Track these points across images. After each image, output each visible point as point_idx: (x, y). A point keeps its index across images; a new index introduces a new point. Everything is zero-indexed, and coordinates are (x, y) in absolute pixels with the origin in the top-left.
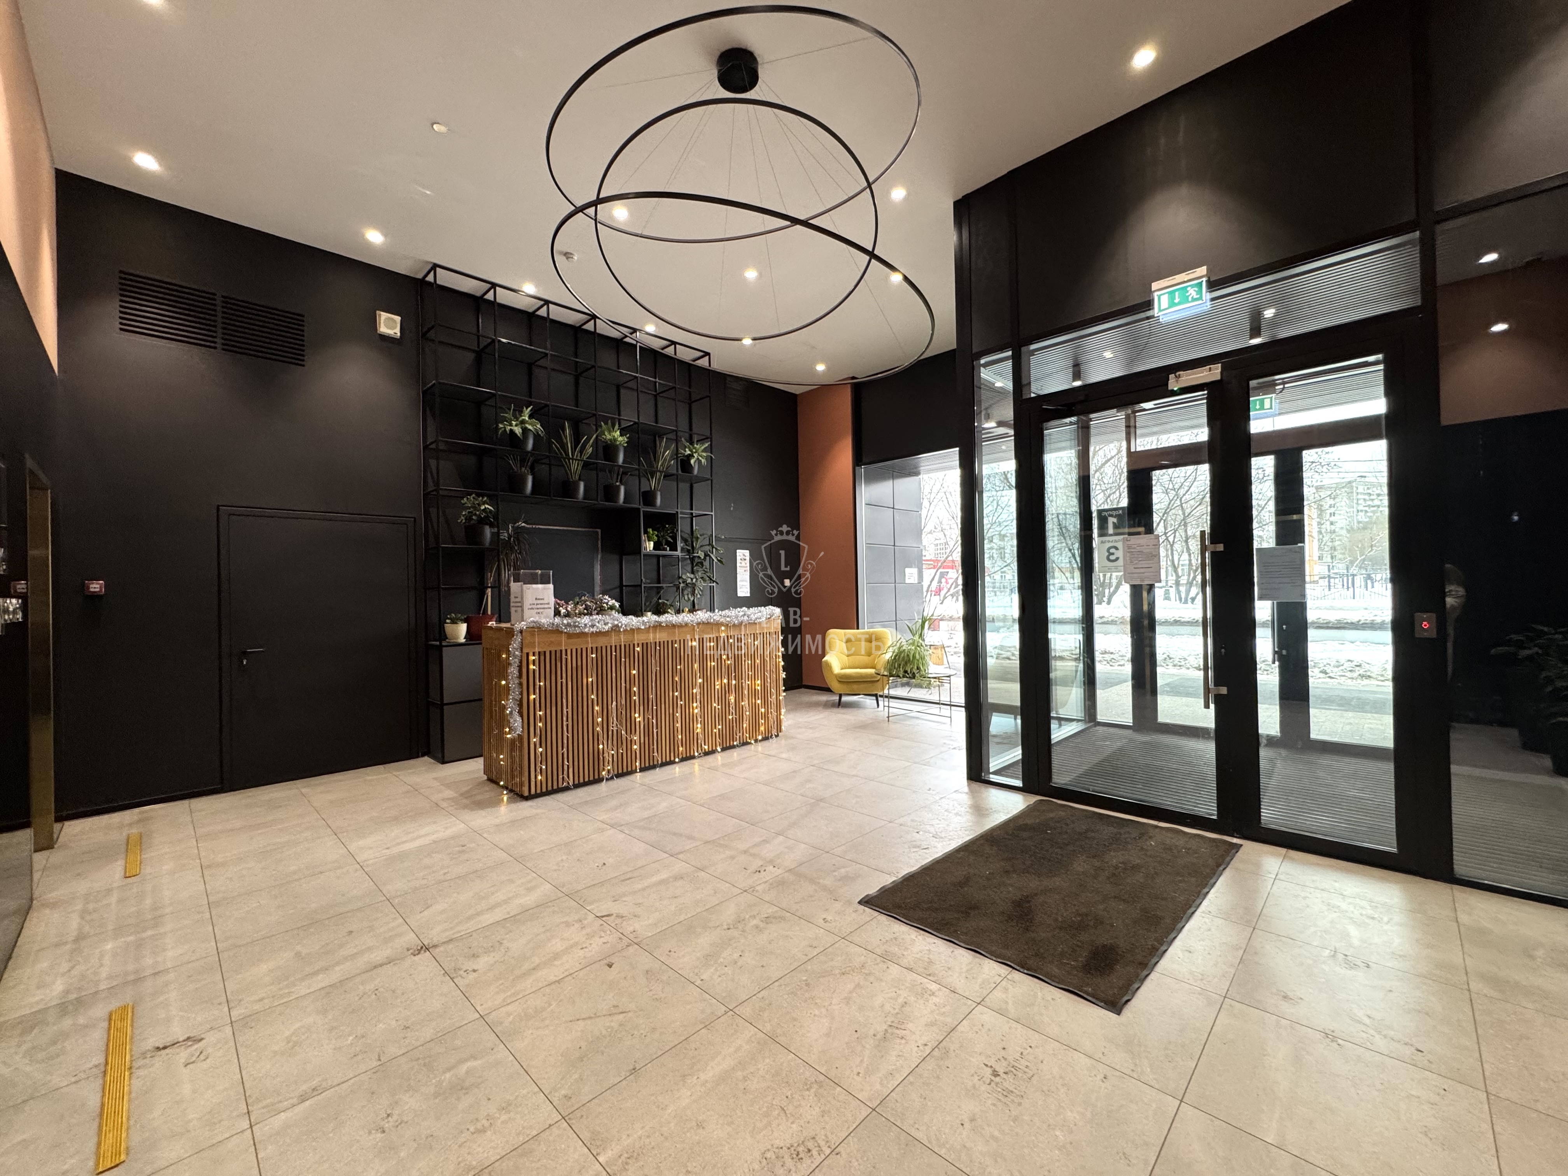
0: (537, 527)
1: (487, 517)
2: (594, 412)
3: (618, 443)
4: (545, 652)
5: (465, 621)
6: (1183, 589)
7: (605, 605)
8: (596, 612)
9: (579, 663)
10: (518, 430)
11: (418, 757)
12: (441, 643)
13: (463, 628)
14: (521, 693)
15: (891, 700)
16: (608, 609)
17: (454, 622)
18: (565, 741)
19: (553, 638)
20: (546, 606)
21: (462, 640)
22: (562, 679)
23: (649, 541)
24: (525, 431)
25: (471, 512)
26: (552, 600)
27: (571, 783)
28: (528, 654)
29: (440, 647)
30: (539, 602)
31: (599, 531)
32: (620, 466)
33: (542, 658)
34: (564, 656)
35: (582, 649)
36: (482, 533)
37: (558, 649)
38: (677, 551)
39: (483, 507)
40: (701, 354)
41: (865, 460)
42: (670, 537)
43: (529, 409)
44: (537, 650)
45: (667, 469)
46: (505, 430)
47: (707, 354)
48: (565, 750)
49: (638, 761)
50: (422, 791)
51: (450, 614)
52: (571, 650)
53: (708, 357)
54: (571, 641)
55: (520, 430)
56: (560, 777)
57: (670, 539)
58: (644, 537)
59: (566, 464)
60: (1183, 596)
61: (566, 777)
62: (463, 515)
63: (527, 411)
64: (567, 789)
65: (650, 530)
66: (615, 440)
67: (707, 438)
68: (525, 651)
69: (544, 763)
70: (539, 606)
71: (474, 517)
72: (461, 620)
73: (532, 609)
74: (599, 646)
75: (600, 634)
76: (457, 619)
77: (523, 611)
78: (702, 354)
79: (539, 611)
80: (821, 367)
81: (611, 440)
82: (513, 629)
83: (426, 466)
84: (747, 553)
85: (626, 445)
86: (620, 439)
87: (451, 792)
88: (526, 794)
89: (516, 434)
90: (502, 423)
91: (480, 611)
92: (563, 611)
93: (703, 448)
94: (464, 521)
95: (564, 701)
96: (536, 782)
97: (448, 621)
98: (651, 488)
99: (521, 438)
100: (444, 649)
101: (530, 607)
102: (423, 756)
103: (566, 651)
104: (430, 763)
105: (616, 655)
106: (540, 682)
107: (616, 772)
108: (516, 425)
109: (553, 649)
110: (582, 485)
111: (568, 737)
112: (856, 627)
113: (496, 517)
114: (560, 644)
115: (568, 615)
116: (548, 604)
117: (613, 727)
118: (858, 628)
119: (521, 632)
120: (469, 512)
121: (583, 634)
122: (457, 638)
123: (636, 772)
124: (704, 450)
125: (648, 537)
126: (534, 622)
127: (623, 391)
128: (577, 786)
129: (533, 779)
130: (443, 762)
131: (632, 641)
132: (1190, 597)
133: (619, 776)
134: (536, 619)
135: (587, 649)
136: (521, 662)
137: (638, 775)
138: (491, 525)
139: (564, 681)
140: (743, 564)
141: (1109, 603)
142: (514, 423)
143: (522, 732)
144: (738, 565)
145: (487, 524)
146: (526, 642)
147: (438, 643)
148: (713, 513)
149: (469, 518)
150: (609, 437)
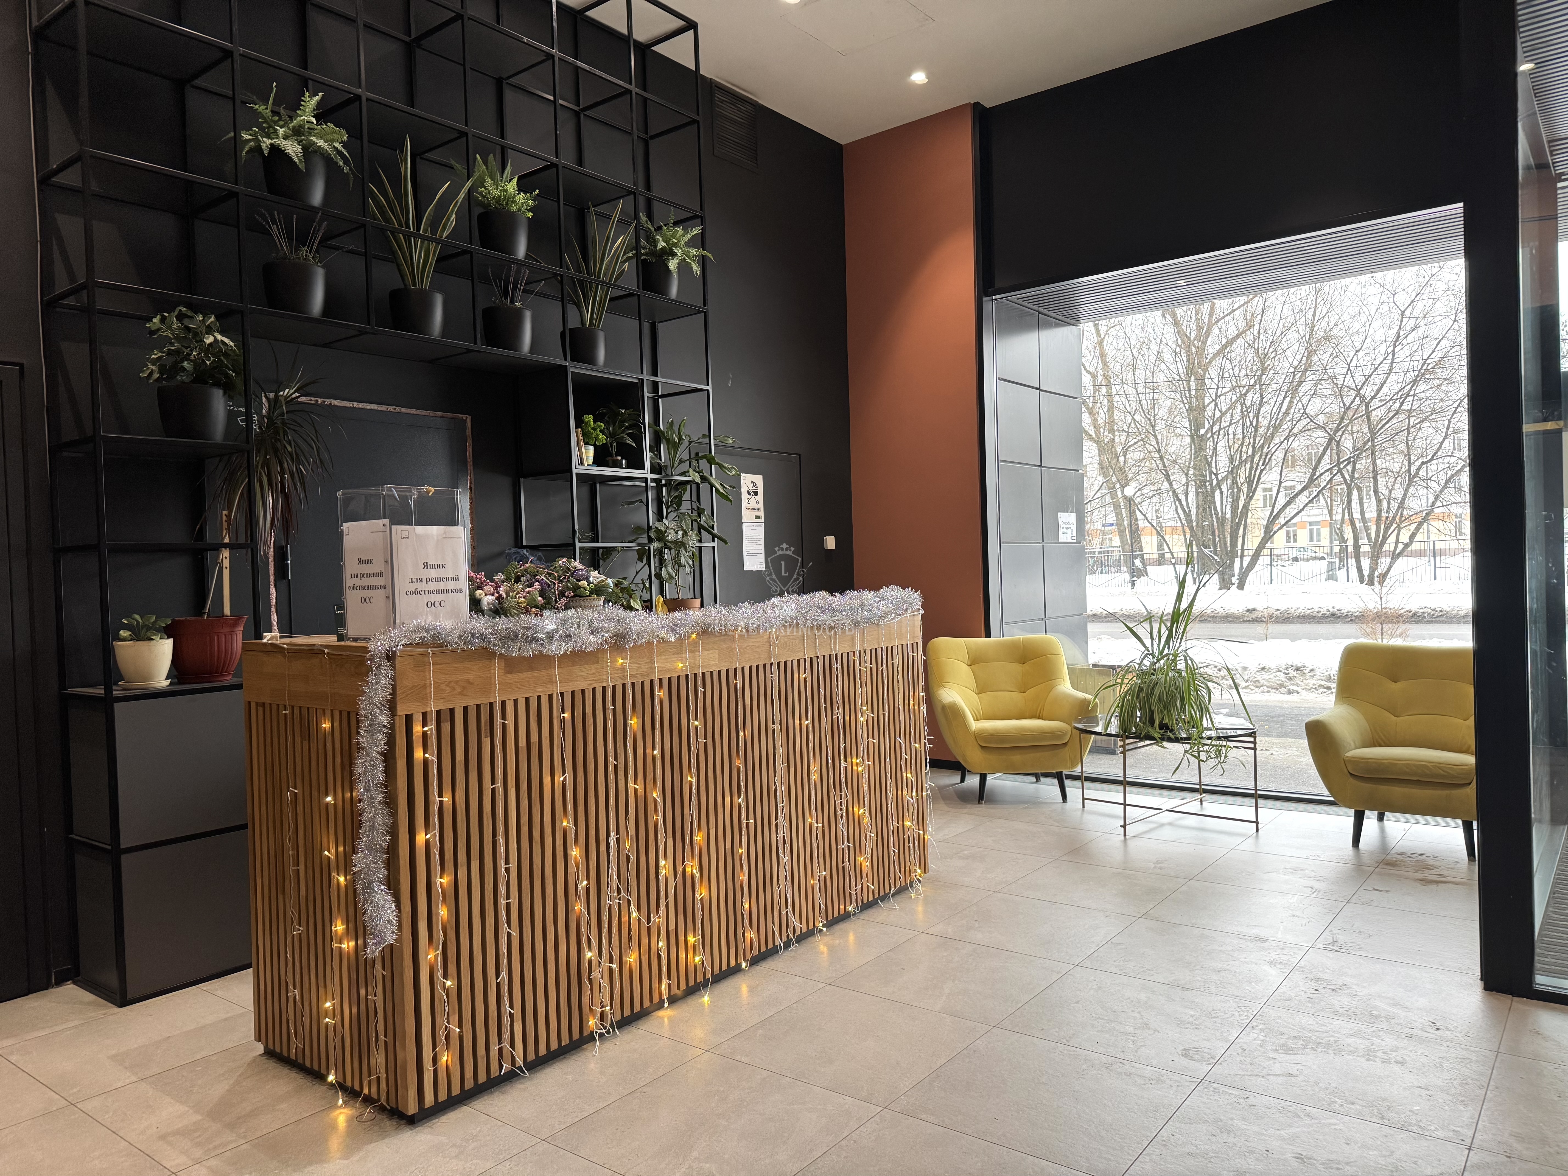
0: (328, 402)
1: (218, 367)
2: (462, 127)
3: (514, 208)
4: (452, 711)
5: (169, 632)
6: (1366, 564)
7: (584, 583)
8: (563, 600)
9: (534, 738)
10: (293, 149)
11: (45, 986)
12: (108, 690)
13: (164, 649)
14: (393, 831)
15: (1086, 784)
16: (591, 593)
17: (141, 635)
18: (504, 950)
19: (473, 672)
20: (451, 585)
21: (162, 682)
22: (493, 782)
23: (586, 444)
24: (309, 151)
25: (178, 352)
26: (463, 570)
27: (520, 1061)
28: (409, 719)
29: (107, 704)
30: (433, 573)
31: (469, 418)
32: (519, 263)
33: (446, 727)
34: (498, 721)
35: (539, 698)
36: (204, 408)
37: (483, 700)
38: (642, 467)
39: (209, 340)
40: (679, 23)
41: (998, 284)
42: (629, 435)
43: (317, 98)
44: (432, 708)
45: (617, 279)
46: (259, 149)
47: (691, 25)
48: (504, 974)
49: (665, 981)
50: (88, 1106)
51: (128, 616)
52: (516, 701)
53: (691, 32)
54: (512, 678)
55: (299, 149)
56: (494, 1049)
57: (630, 441)
58: (574, 434)
59: (400, 247)
60: (1366, 573)
61: (506, 1045)
62: (154, 362)
63: (311, 102)
64: (511, 1076)
65: (589, 418)
66: (511, 200)
67: (695, 217)
68: (402, 710)
69: (455, 1018)
70: (432, 586)
71: (185, 364)
72: (158, 630)
73: (416, 592)
74: (578, 688)
75: (577, 657)
76: (148, 628)
77: (392, 599)
78: (681, 23)
79: (433, 598)
80: (919, 77)
81: (498, 200)
82: (365, 650)
83: (50, 231)
84: (759, 479)
85: (530, 215)
86: (521, 198)
87: (181, 1108)
88: (412, 1109)
89: (288, 157)
90: (248, 129)
91: (204, 607)
92: (487, 600)
93: (688, 237)
94: (156, 375)
95: (501, 840)
96: (435, 1072)
97: (124, 633)
98: (583, 322)
99: (302, 166)
100: (117, 706)
101: (412, 587)
102: (60, 982)
103: (503, 703)
104: (89, 1004)
105: (614, 711)
106: (440, 795)
107: (618, 1017)
108: (286, 137)
109: (471, 702)
110: (438, 301)
111: (509, 934)
112: (983, 634)
113: (243, 369)
114: (487, 687)
115: (498, 611)
116: (457, 579)
117: (611, 899)
118: (988, 635)
119: (390, 657)
120: (169, 352)
121: (542, 660)
122: (148, 677)
123: (660, 1006)
124: (691, 243)
125: (585, 434)
126: (419, 629)
127: (509, 96)
128: (536, 1064)
129: (428, 1067)
130: (123, 999)
131: (647, 675)
132: (1376, 574)
133: (624, 1023)
134: (427, 619)
135: (551, 696)
136: (391, 742)
137: (666, 1014)
138: (228, 388)
139: (499, 785)
140: (753, 504)
141: (1241, 586)
142: (281, 131)
143: (399, 940)
144: (744, 504)
145: (217, 384)
146: (404, 684)
147: (100, 691)
148: (709, 388)
149: (170, 370)
150: (496, 193)
